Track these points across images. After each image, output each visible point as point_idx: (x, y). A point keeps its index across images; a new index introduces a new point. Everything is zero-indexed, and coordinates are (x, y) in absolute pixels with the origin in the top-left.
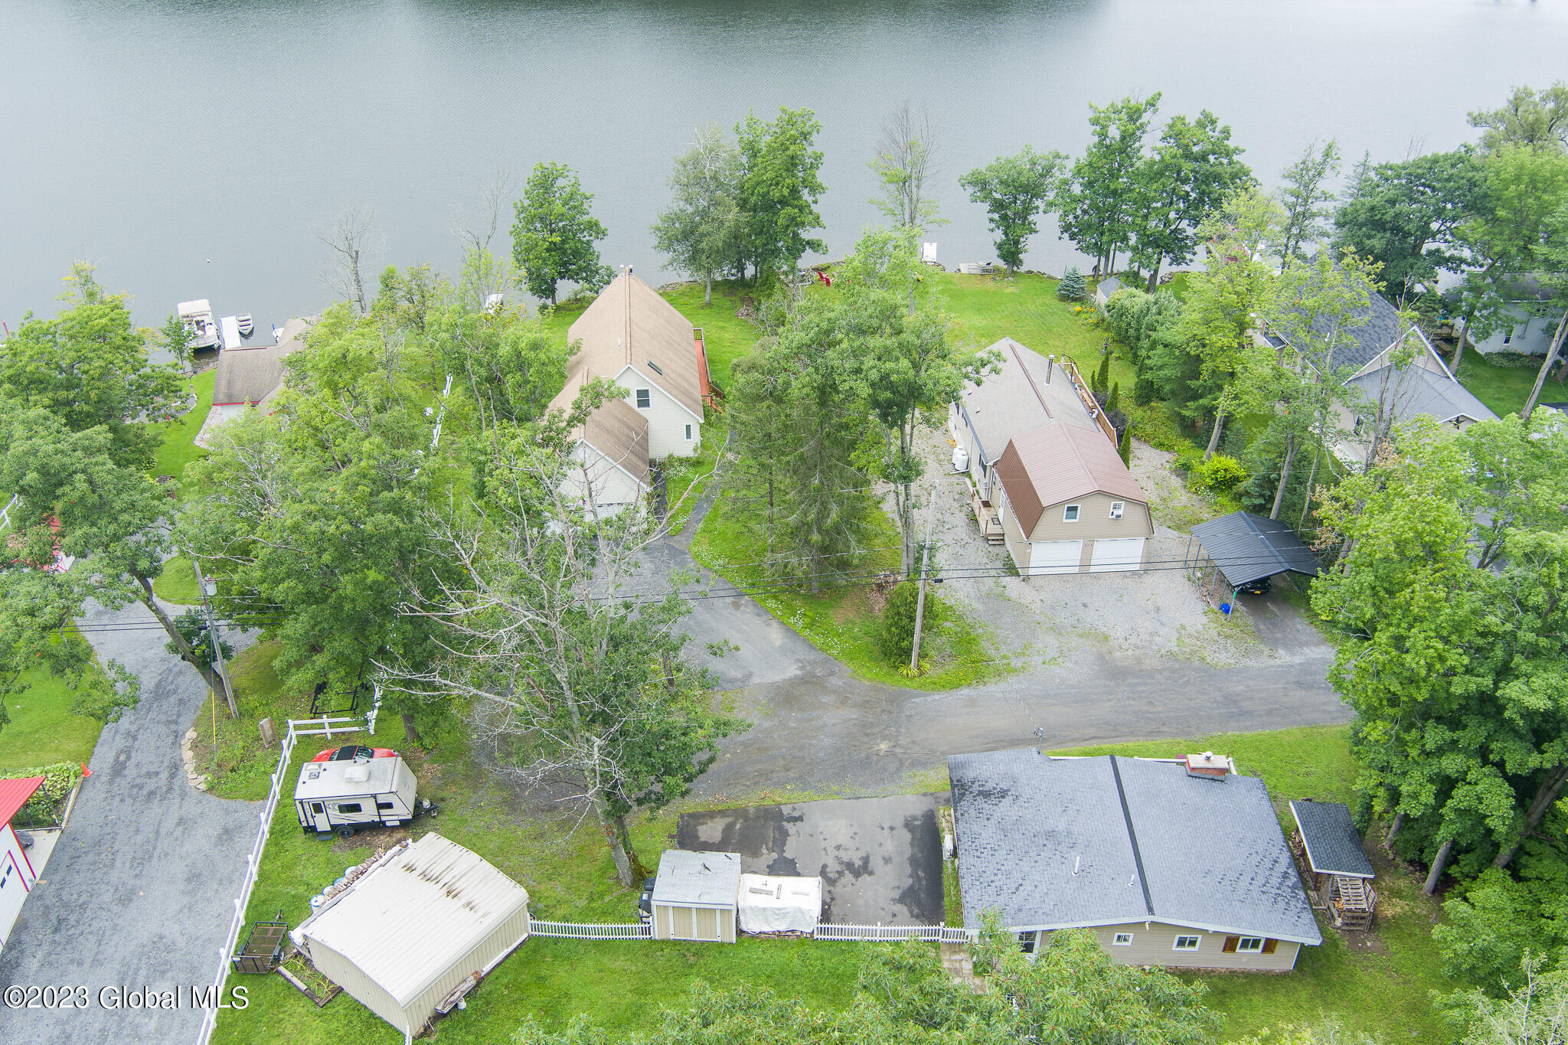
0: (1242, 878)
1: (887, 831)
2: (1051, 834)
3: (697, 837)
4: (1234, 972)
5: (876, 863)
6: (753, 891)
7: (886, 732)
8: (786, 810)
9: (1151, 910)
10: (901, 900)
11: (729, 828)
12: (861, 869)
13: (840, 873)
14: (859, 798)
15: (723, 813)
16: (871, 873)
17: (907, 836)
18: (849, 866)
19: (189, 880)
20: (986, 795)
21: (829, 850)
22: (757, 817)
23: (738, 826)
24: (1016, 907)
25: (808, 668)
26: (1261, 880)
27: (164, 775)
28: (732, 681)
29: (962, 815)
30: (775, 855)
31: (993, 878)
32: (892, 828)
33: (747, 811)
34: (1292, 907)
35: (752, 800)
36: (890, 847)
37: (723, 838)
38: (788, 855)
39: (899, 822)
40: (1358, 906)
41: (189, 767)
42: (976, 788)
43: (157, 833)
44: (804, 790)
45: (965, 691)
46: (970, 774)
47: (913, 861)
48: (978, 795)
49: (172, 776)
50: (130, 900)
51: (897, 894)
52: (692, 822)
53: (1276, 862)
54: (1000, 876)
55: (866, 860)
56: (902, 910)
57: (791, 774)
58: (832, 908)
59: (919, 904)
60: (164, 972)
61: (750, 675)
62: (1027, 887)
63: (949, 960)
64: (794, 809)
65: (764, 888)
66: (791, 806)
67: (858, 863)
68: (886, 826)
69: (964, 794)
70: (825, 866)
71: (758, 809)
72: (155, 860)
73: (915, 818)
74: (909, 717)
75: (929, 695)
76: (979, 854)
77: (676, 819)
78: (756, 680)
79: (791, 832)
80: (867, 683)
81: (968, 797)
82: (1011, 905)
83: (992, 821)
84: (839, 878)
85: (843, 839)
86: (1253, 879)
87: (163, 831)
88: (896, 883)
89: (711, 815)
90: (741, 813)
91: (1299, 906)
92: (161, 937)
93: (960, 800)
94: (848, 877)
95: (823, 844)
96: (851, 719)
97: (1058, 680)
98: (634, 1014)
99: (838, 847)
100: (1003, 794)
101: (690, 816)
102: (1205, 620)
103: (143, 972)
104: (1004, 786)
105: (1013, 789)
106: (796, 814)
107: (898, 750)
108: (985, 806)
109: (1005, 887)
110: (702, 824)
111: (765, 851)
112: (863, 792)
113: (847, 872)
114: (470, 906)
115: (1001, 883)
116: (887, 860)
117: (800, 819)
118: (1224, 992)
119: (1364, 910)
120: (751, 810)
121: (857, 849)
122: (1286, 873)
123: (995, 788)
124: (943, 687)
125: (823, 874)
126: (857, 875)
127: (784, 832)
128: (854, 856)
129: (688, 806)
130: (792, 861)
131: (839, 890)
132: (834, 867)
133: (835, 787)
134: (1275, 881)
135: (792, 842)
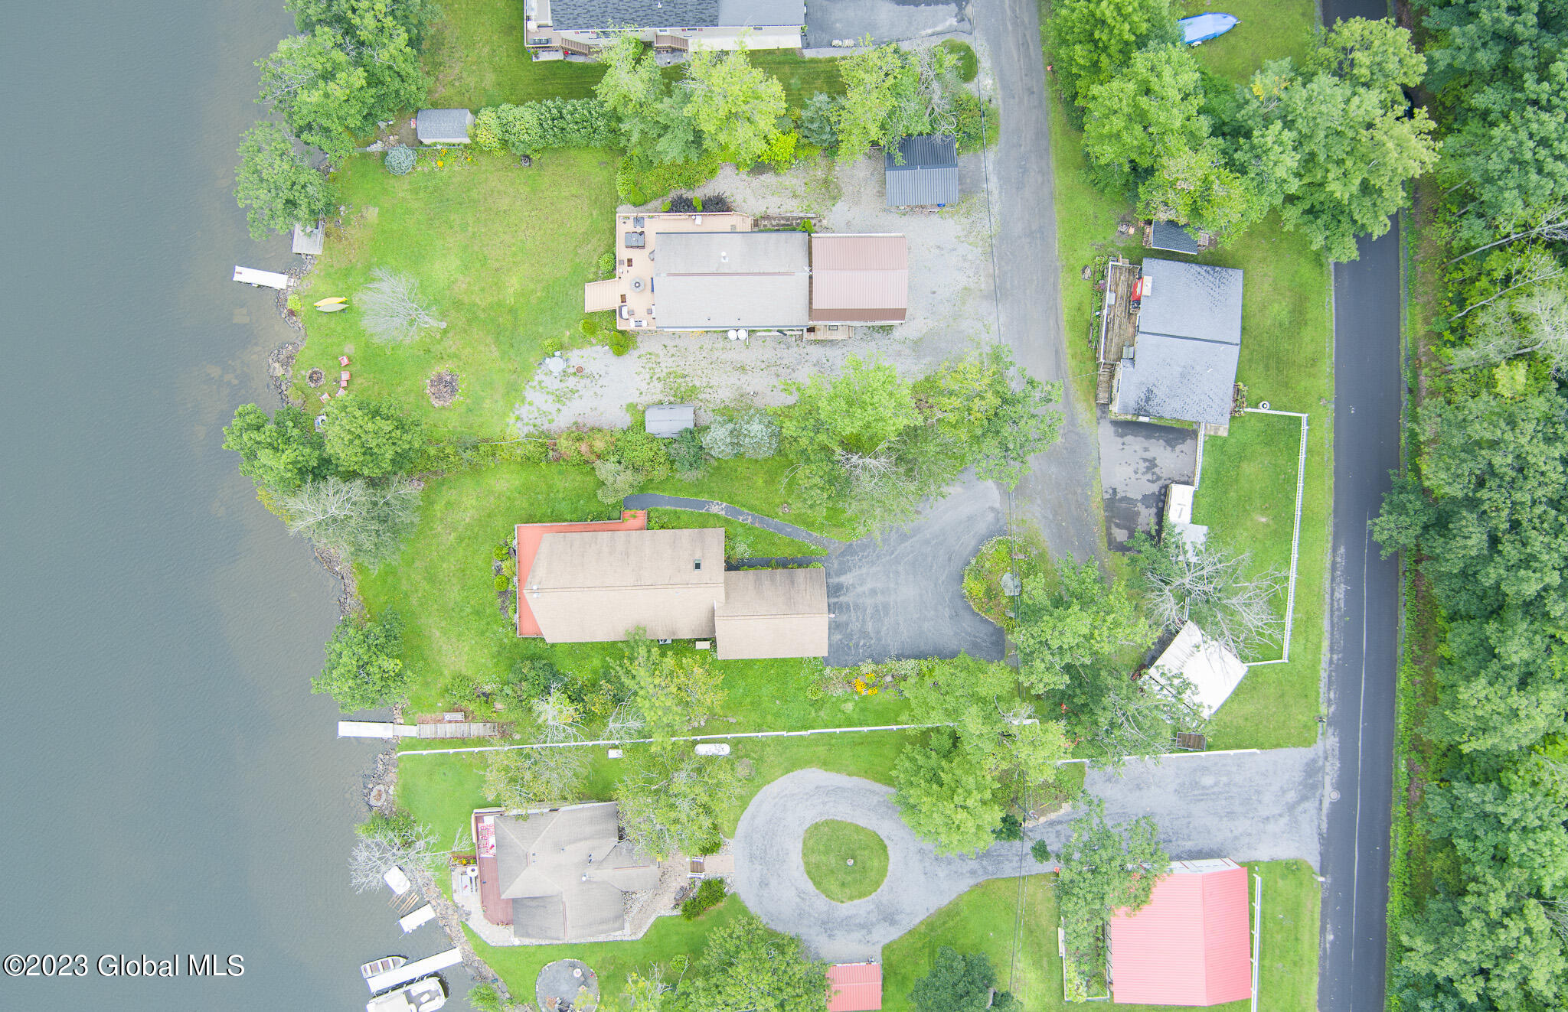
0: (1212, 295)
1: (1125, 447)
2: (1182, 375)
3: (1125, 542)
5: (1148, 455)
6: (1179, 516)
8: (1107, 496)
10: (1173, 447)
11: (1118, 526)
12: (1152, 464)
13: (1154, 474)
14: (1100, 458)
15: (1108, 528)
16: (1155, 459)
17: (1129, 439)
18: (1148, 469)
19: (1140, 789)
20: (1148, 399)
21: (1137, 478)
22: (1112, 511)
23: (1117, 521)
26: (1211, 285)
27: (1059, 827)
28: (998, 520)
30: (1139, 504)
32: (1123, 444)
33: (1107, 517)
35: (1099, 513)
36: (1137, 448)
38: (1140, 497)
39: (1120, 440)
41: (1053, 816)
44: (1092, 486)
47: (1148, 437)
48: (1148, 403)
49: (1060, 822)
51: (1169, 449)
52: (1113, 545)
54: (1202, 404)
55: (1145, 460)
56: (1179, 448)
57: (1079, 491)
58: (1175, 480)
59: (1176, 439)
60: (1196, 783)
61: (992, 509)
62: (1211, 394)
64: (1107, 492)
65: (1178, 511)
66: (1105, 494)
67: (1146, 464)
68: (1122, 447)
69: (1145, 410)
70: (1148, 481)
71: (1105, 511)
73: (1116, 432)
77: (1112, 552)
78: (997, 505)
79: (1123, 495)
81: (1147, 408)
83: (1167, 400)
84: (1157, 475)
85: (1131, 470)
86: (1211, 289)
88: (1162, 448)
89: (1109, 534)
90: (1109, 520)
94: (1156, 470)
95: (1133, 479)
99: (1136, 472)
100: (1150, 391)
101: (1109, 545)
102: (950, 222)
103: (1196, 792)
104: (1145, 390)
105: (1148, 386)
106: (1111, 491)
108: (1156, 401)
110: (1116, 540)
111: (1136, 509)
112: (1094, 454)
113: (1153, 470)
115: (1206, 405)
116: (1146, 450)
117: (1114, 490)
120: (1106, 514)
121: (1138, 463)
122: (1206, 272)
123: (1146, 394)
125: (1153, 482)
126: (1156, 466)
127: (1125, 499)
128: (1142, 466)
129: (1102, 545)
130: (1145, 496)
131: (1164, 476)
132: (1149, 476)
133: (1090, 470)
134: (1212, 280)
135: (1129, 495)
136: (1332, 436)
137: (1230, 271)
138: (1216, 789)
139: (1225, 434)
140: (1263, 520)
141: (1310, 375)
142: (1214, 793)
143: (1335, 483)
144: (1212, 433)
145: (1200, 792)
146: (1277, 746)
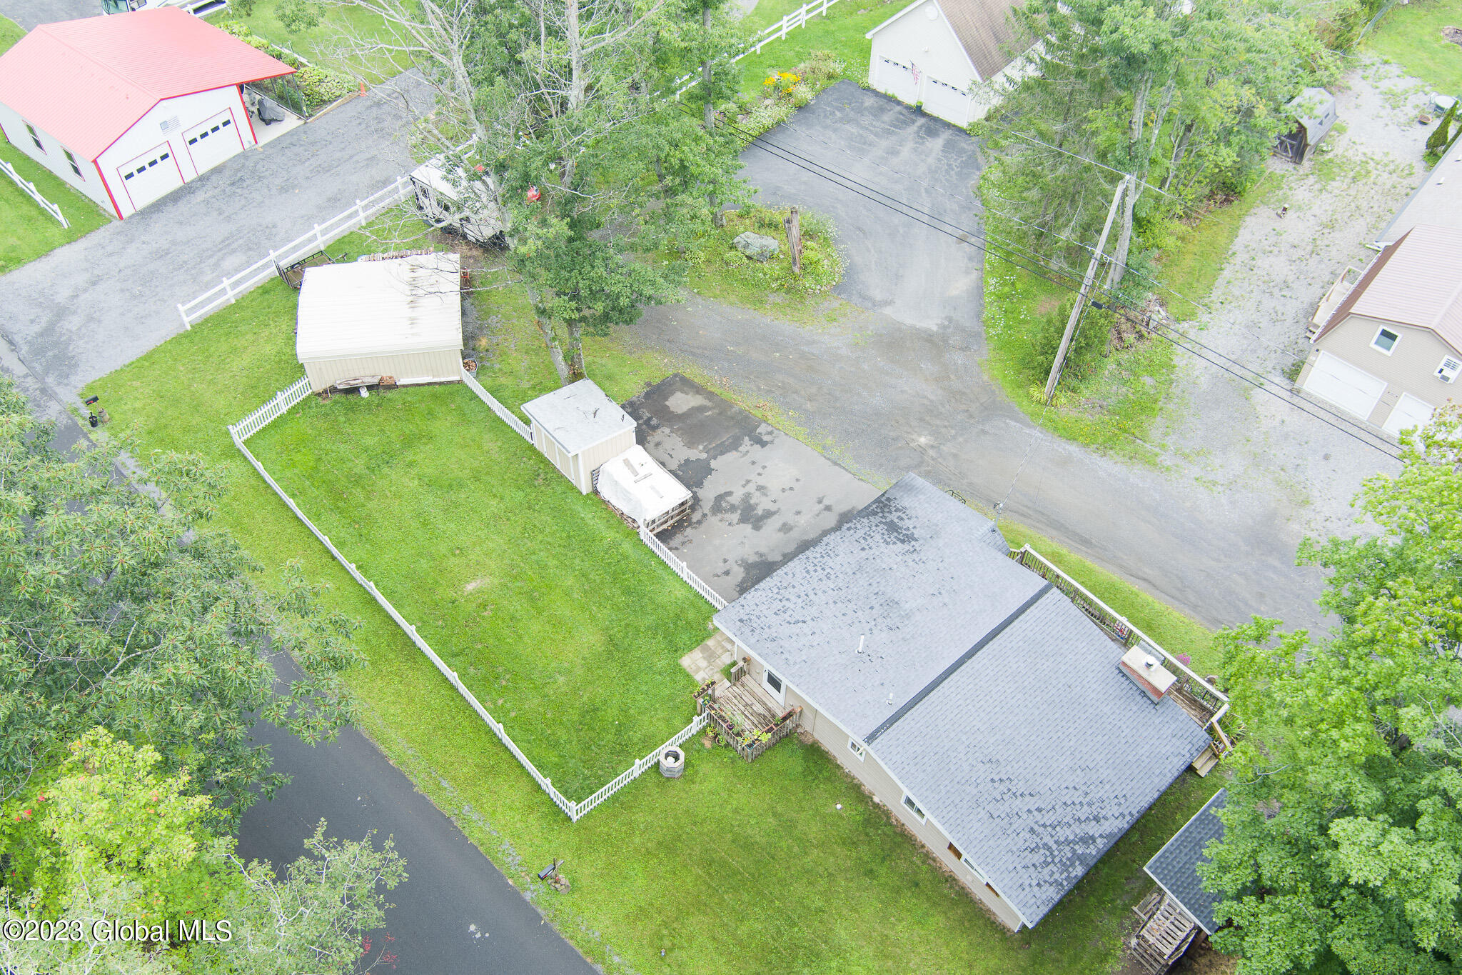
0: (1028, 798)
1: (822, 506)
2: (892, 603)
3: (666, 399)
4: (955, 879)
5: (772, 525)
6: (627, 462)
7: (943, 430)
8: (762, 429)
9: (871, 738)
10: (749, 567)
11: (701, 409)
12: (751, 516)
13: (733, 508)
14: (836, 464)
15: (711, 395)
16: (756, 528)
18: (748, 508)
19: (329, 200)
20: (892, 527)
21: (750, 484)
22: (732, 418)
23: (710, 413)
24: (775, 635)
25: (950, 330)
26: (1049, 818)
28: (865, 298)
29: (849, 529)
30: (704, 456)
31: (793, 598)
32: (828, 508)
33: (731, 407)
34: (1046, 871)
35: (745, 401)
36: (802, 521)
37: (683, 414)
38: (713, 464)
40: (1159, 946)
42: (894, 517)
43: (351, 157)
44: (799, 425)
45: (1073, 449)
46: (906, 501)
48: (885, 524)
50: (287, 191)
51: (752, 559)
52: (678, 384)
53: (1097, 819)
54: (800, 600)
55: (769, 514)
56: (739, 574)
57: (809, 406)
58: (689, 530)
60: (250, 249)
61: (888, 304)
62: (806, 629)
63: (719, 642)
64: (771, 433)
65: (637, 467)
66: (770, 429)
67: (760, 512)
68: (826, 502)
69: (875, 513)
70: (729, 494)
71: (741, 412)
72: (328, 174)
74: (984, 432)
75: (1029, 426)
76: (811, 568)
77: (670, 373)
78: (888, 311)
79: (743, 449)
80: (985, 377)
81: (878, 519)
82: (773, 630)
83: (863, 554)
84: (726, 511)
85: (774, 485)
86: (1039, 810)
87: (355, 158)
88: (763, 550)
89: (698, 390)
90: (723, 406)
91: (1057, 876)
92: (274, 226)
93: (867, 516)
94: (735, 517)
95: (753, 477)
96: (925, 397)
97: (1188, 504)
98: (450, 486)
99: (760, 488)
100: (908, 538)
101: (683, 379)
103: (241, 242)
104: (918, 533)
105: (921, 542)
106: (765, 438)
107: (932, 452)
108: (878, 537)
109: (789, 612)
110: (683, 391)
111: (701, 447)
113: (739, 512)
114: (413, 321)
115: (792, 606)
116: (786, 528)
117: (763, 444)
118: (917, 885)
119: (1161, 954)
120: (736, 409)
121: (775, 501)
122: (1093, 839)
123: (908, 529)
124: (1056, 429)
125: (720, 498)
126: (743, 520)
127: (735, 445)
128: (763, 504)
129: (692, 372)
130: (709, 471)
131: (713, 520)
132: (735, 499)
133: (829, 441)
134: (1063, 833)
135: (731, 456)
136: (475, 835)
137: (1053, 894)
138: (213, 261)
139: (686, 661)
140: (470, 587)
141: (642, 912)
142: (211, 256)
143: (383, 758)
144: (710, 643)
145: (235, 245)
146: (149, 356)
